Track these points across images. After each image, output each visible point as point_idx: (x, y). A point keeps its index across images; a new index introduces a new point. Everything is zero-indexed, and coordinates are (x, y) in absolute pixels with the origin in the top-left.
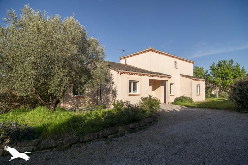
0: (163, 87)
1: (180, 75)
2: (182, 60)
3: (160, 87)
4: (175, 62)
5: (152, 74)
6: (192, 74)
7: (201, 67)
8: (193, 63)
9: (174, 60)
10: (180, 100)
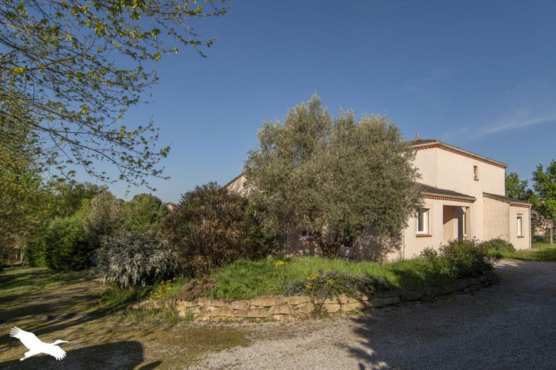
0: (457, 220)
1: (484, 193)
2: (486, 161)
3: (451, 221)
4: (475, 167)
5: (448, 196)
6: (503, 193)
7: (513, 172)
8: (505, 168)
9: (472, 162)
10: (493, 246)
